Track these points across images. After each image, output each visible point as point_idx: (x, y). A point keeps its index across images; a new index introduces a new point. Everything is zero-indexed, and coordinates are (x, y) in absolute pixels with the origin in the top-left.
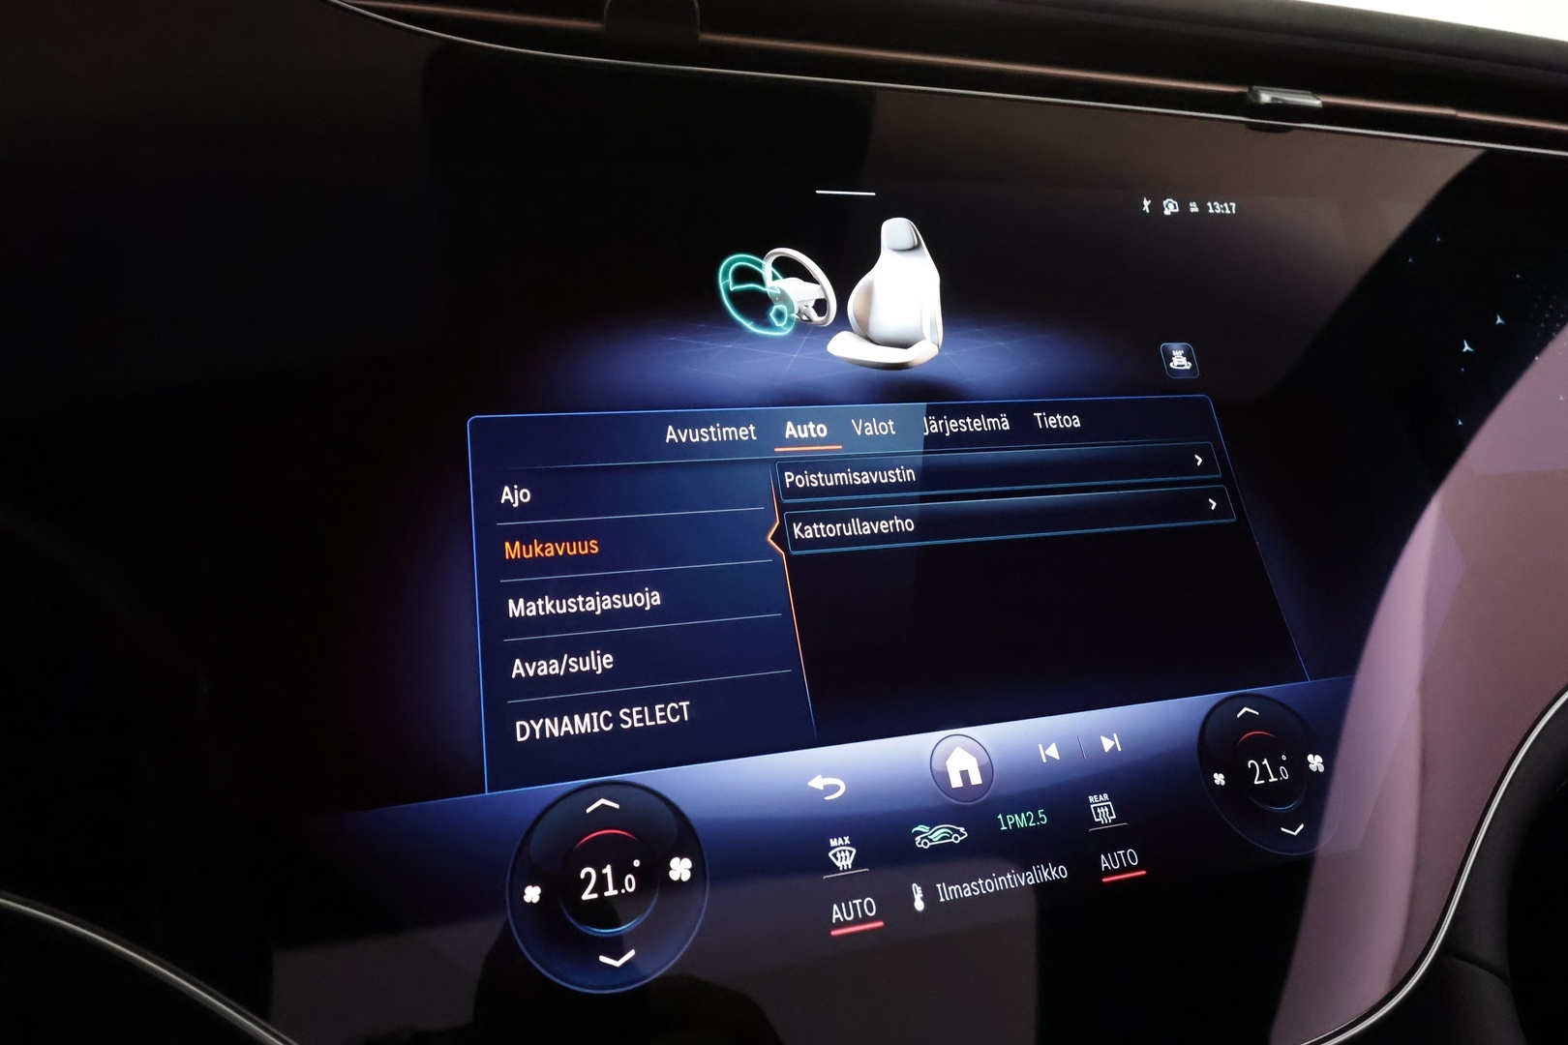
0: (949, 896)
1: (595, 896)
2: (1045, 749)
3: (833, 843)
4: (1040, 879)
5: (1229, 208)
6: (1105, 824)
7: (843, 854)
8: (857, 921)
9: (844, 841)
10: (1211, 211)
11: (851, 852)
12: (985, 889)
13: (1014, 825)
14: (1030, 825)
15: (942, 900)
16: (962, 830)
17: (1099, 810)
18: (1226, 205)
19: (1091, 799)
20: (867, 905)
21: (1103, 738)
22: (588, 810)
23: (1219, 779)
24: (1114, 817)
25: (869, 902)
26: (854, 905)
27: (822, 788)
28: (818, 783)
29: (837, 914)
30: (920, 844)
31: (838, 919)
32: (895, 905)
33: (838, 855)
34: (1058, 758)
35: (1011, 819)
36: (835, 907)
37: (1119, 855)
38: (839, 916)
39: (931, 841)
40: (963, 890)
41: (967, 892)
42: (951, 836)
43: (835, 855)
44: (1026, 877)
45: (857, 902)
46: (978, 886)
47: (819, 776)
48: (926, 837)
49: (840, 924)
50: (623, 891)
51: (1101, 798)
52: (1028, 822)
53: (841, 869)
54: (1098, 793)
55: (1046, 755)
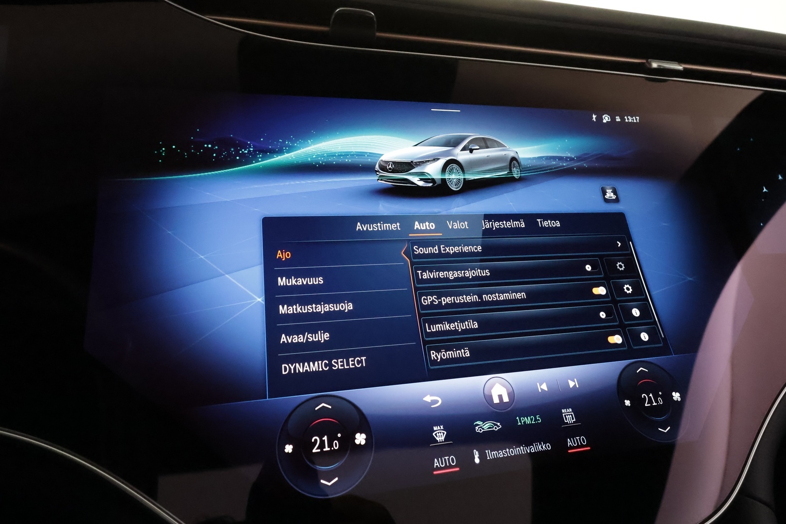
0: (492, 457)
1: (319, 450)
2: (540, 386)
3: (435, 428)
4: (537, 450)
5: (636, 119)
6: (570, 424)
7: (440, 435)
8: (446, 467)
9: (440, 428)
10: (627, 121)
11: (444, 433)
12: (510, 454)
13: (525, 422)
14: (533, 423)
15: (488, 458)
16: (499, 424)
17: (567, 417)
18: (634, 118)
19: (563, 411)
20: (451, 460)
21: (569, 380)
22: (316, 409)
23: (627, 403)
24: (575, 420)
25: (452, 458)
26: (445, 460)
27: (430, 401)
28: (428, 399)
29: (436, 463)
30: (478, 430)
31: (437, 466)
32: (465, 460)
33: (438, 435)
34: (547, 390)
35: (523, 420)
36: (436, 460)
37: (577, 439)
38: (438, 464)
39: (483, 429)
40: (499, 454)
41: (501, 455)
42: (493, 427)
43: (436, 434)
44: (530, 449)
45: (447, 458)
46: (506, 452)
47: (429, 395)
48: (481, 427)
49: (438, 469)
50: (332, 449)
51: (568, 411)
52: (531, 422)
53: (439, 441)
54: (567, 408)
55: (541, 388)
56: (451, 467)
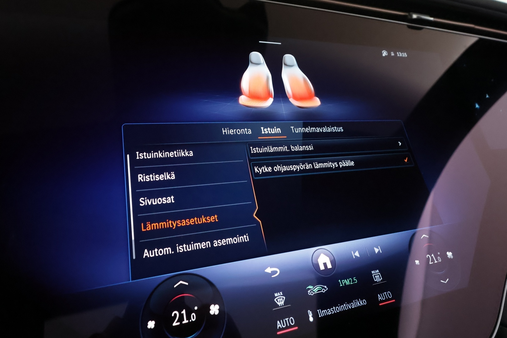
0: (323, 315)
1: (178, 323)
2: (354, 254)
3: (276, 295)
4: (356, 306)
5: (405, 55)
6: (378, 282)
7: (280, 300)
8: (287, 328)
9: (280, 294)
10: (398, 55)
11: (283, 298)
12: (336, 311)
13: (345, 284)
14: (351, 284)
15: (320, 316)
17: (376, 277)
18: (403, 54)
19: (373, 272)
20: (290, 320)
21: (374, 248)
22: (175, 286)
23: (417, 262)
24: (381, 279)
26: (286, 321)
27: (270, 272)
28: (269, 270)
29: (279, 325)
30: (310, 293)
31: (279, 327)
32: (301, 319)
33: (278, 300)
34: (359, 256)
35: (344, 282)
36: (278, 322)
37: (384, 294)
38: (280, 326)
39: (314, 292)
41: (329, 313)
42: (322, 289)
43: (277, 300)
44: (351, 305)
45: (287, 319)
46: (333, 310)
47: (269, 267)
48: (312, 291)
49: (281, 329)
50: (190, 321)
51: (376, 272)
52: (350, 283)
53: (280, 306)
54: (375, 270)
55: (355, 256)
56: (291, 326)
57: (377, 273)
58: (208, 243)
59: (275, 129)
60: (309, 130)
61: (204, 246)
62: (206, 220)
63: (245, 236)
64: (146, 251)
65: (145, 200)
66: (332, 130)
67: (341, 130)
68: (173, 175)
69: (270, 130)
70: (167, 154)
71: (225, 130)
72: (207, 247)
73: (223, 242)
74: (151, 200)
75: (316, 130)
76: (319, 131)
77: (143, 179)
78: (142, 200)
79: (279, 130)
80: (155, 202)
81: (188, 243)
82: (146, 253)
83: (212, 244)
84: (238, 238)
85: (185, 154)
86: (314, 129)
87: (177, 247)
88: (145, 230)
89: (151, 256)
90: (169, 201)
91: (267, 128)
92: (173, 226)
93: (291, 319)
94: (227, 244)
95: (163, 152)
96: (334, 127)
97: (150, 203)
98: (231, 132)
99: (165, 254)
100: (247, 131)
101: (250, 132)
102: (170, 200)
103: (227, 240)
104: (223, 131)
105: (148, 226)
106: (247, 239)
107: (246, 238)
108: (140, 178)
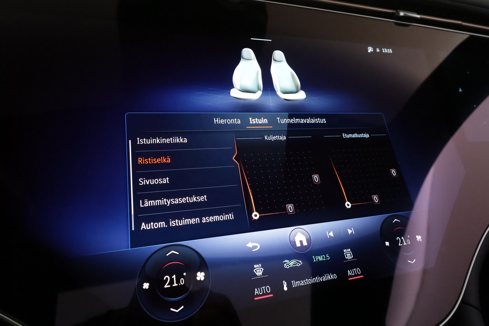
0: (296, 285)
1: (169, 286)
2: (329, 233)
3: (255, 266)
4: (327, 279)
5: (390, 51)
6: (349, 260)
7: (259, 271)
8: (263, 294)
9: (259, 266)
10: (384, 51)
11: (261, 270)
12: (308, 283)
13: (318, 260)
14: (324, 260)
15: (293, 286)
16: (300, 261)
17: (347, 255)
18: (388, 50)
19: (345, 251)
21: (348, 229)
22: (167, 255)
23: (387, 244)
24: (352, 257)
26: (263, 289)
27: (251, 247)
28: (250, 245)
30: (286, 266)
31: (257, 294)
33: (257, 271)
34: (333, 236)
35: (317, 258)
36: (256, 289)
37: (354, 270)
38: (257, 292)
39: (290, 265)
41: (302, 284)
42: (297, 264)
44: (323, 278)
45: (264, 287)
47: (251, 243)
48: (288, 264)
49: (258, 296)
50: (180, 284)
52: (323, 259)
53: (258, 276)
54: (347, 249)
55: (329, 235)
56: (267, 294)
57: (348, 252)
58: (198, 220)
59: (263, 120)
60: (294, 121)
61: (194, 222)
62: (196, 199)
63: (230, 215)
64: (143, 224)
65: (144, 180)
66: (316, 121)
67: (324, 121)
68: (168, 159)
69: (258, 121)
70: (164, 140)
71: (216, 120)
72: (197, 223)
73: (211, 219)
74: (149, 180)
75: (301, 121)
76: (303, 122)
77: (142, 161)
78: (141, 180)
79: (265, 121)
80: (152, 182)
81: (180, 219)
82: (143, 226)
83: (201, 220)
84: (224, 216)
85: (180, 140)
86: (299, 120)
87: (171, 222)
88: (143, 206)
89: (147, 228)
90: (164, 182)
91: (255, 119)
92: (168, 204)
93: (268, 288)
94: (214, 220)
95: (160, 139)
96: (318, 119)
97: (148, 183)
98: (222, 121)
99: (160, 227)
100: (237, 121)
101: (239, 122)
102: (166, 181)
103: (214, 217)
104: (215, 121)
105: (146, 203)
106: (232, 218)
107: (231, 216)
108: (140, 161)
